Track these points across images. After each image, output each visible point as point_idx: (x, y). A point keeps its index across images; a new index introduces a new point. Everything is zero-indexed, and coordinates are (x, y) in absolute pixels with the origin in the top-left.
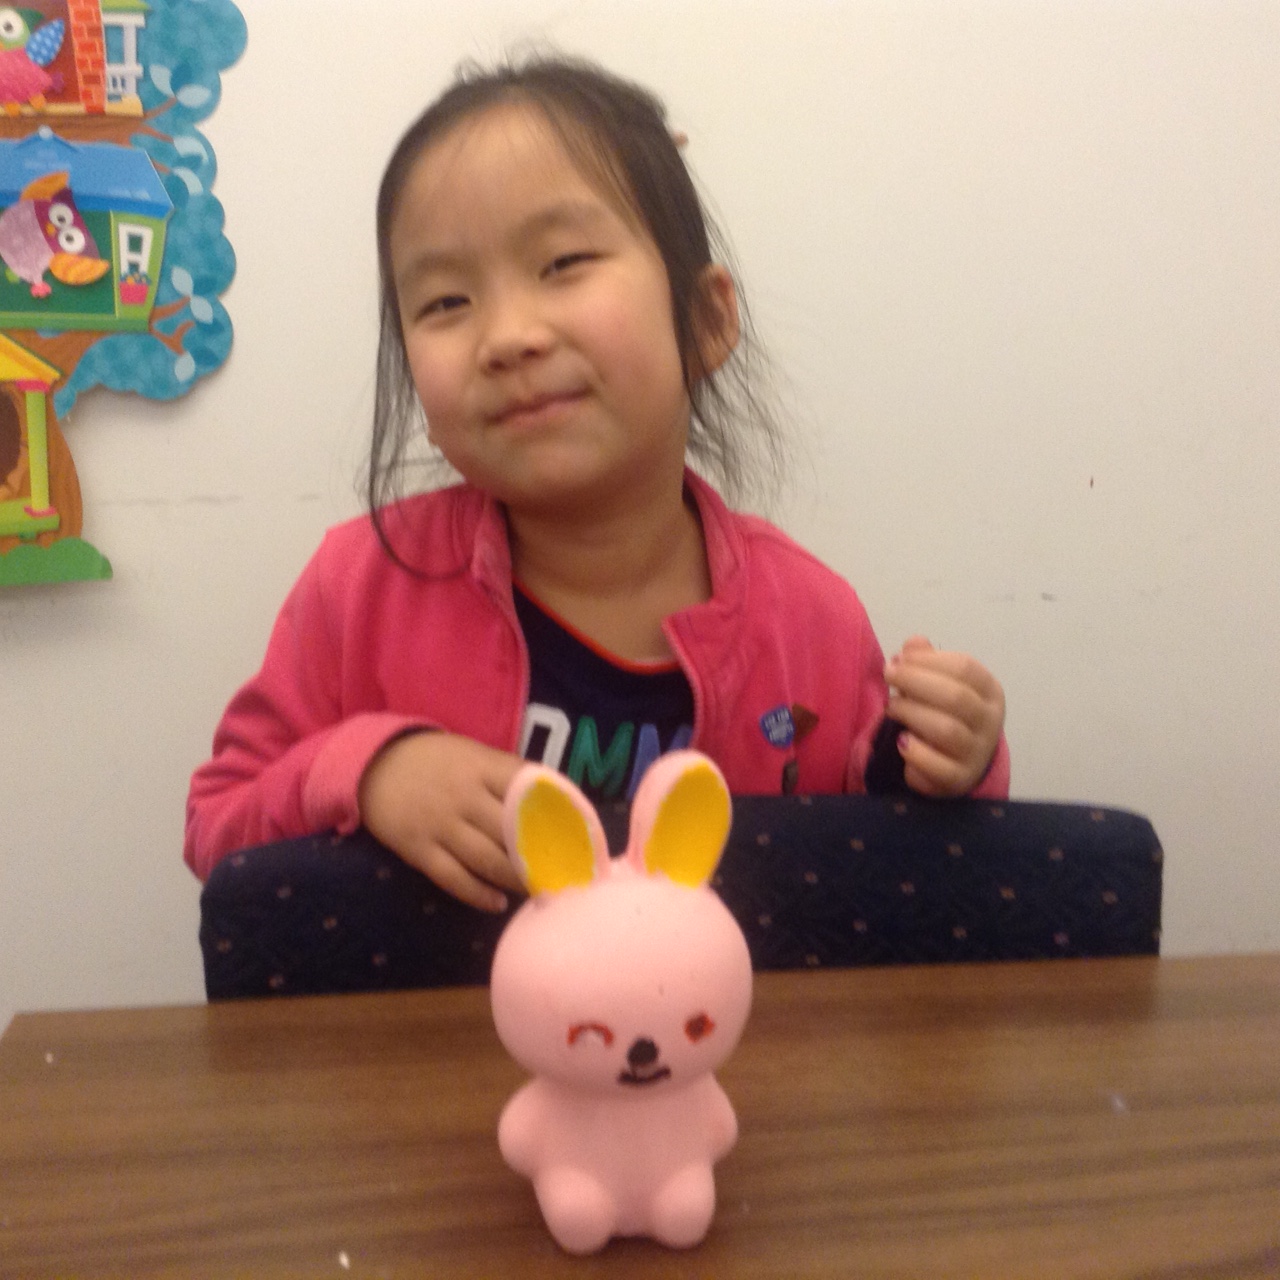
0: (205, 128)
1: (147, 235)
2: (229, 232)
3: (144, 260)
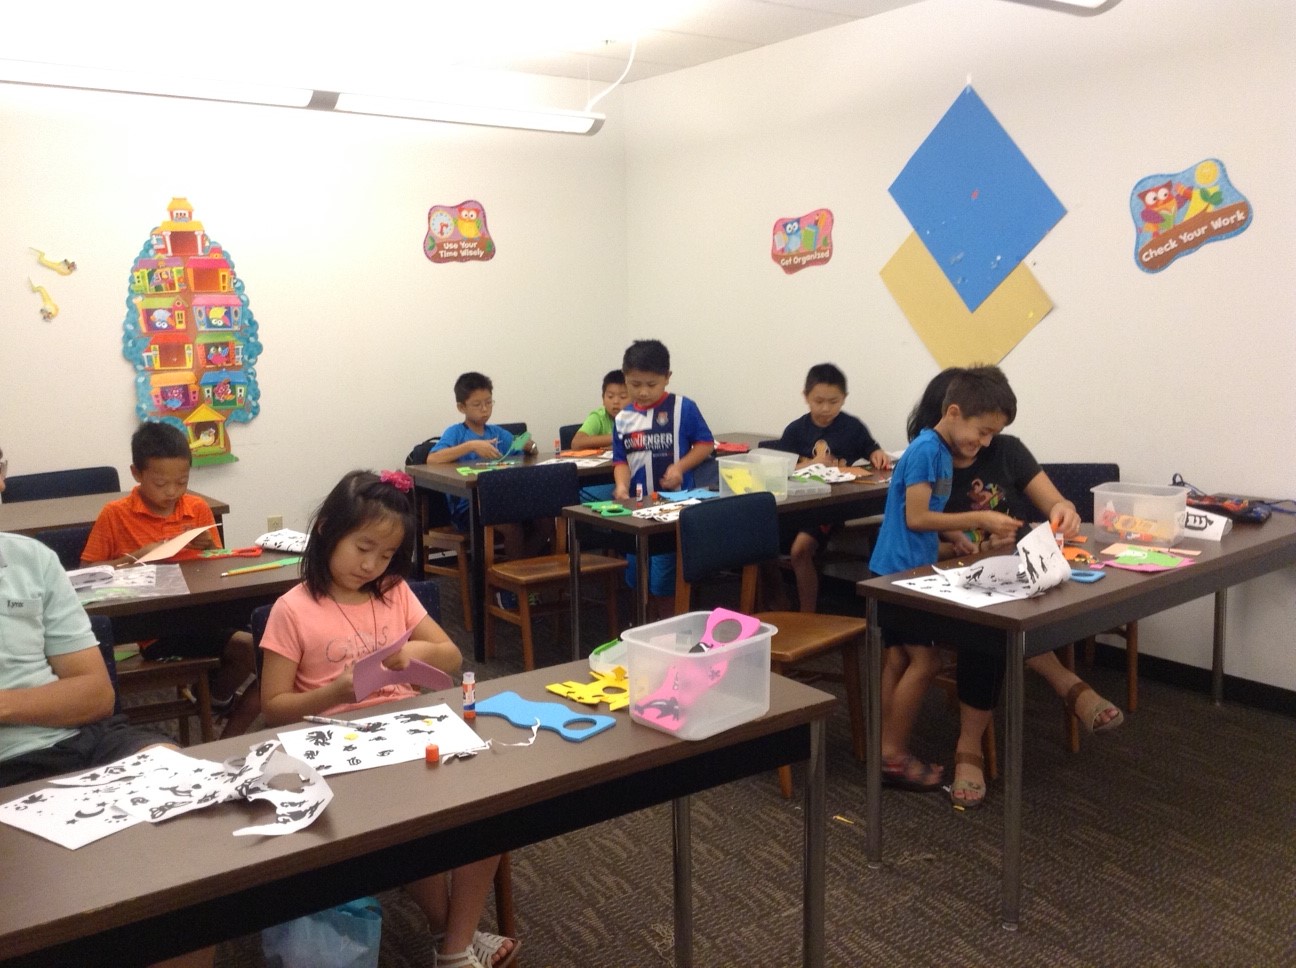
0: (254, 367)
1: (243, 389)
2: (260, 387)
3: (242, 394)
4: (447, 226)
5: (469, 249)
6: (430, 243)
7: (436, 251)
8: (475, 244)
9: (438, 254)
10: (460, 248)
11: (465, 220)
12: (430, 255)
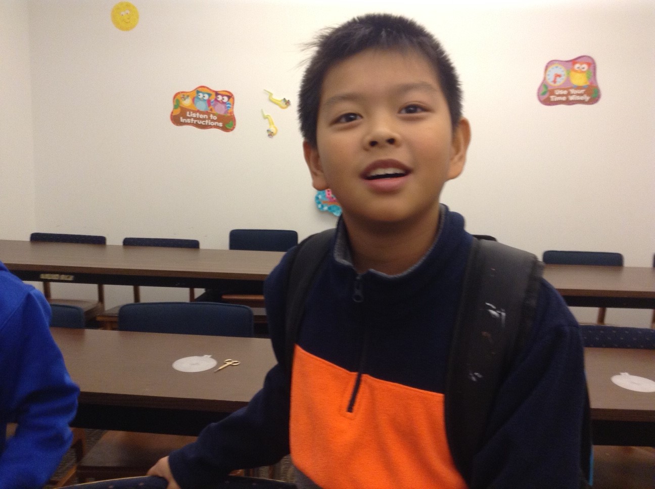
4: (559, 76)
5: (578, 95)
6: (544, 90)
7: (547, 96)
8: (582, 91)
9: (548, 99)
10: (569, 94)
11: (576, 71)
12: (542, 99)
